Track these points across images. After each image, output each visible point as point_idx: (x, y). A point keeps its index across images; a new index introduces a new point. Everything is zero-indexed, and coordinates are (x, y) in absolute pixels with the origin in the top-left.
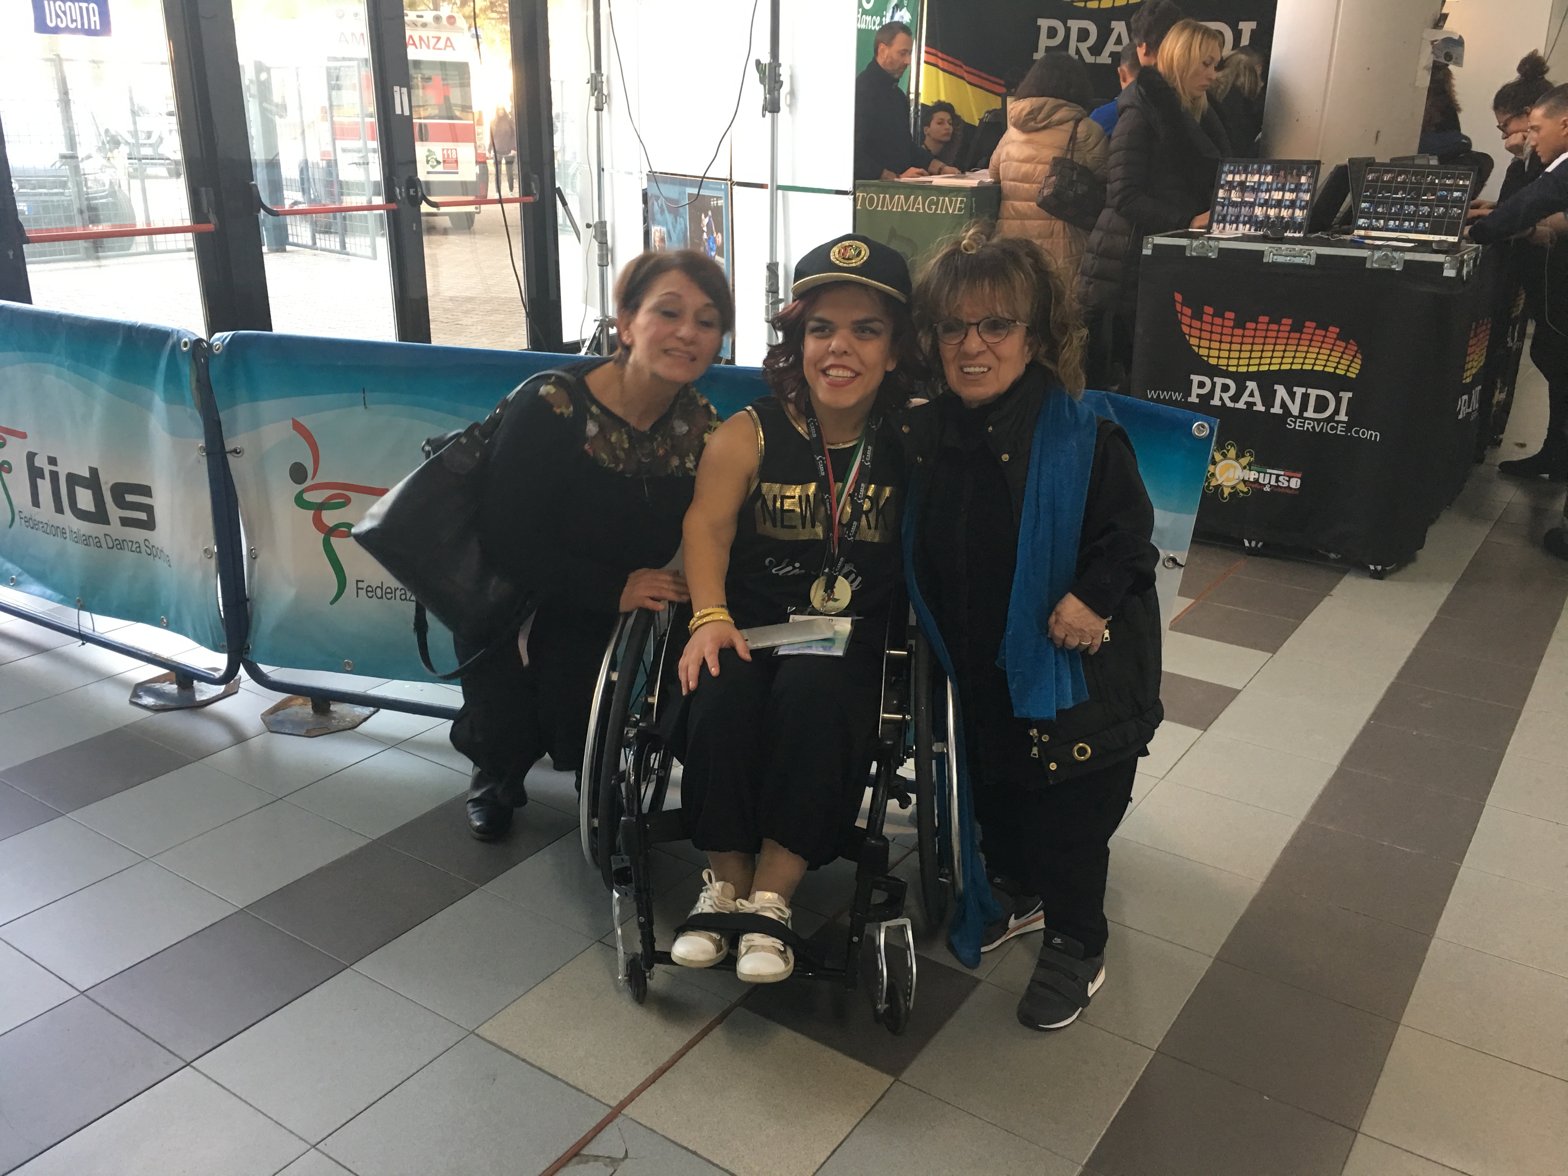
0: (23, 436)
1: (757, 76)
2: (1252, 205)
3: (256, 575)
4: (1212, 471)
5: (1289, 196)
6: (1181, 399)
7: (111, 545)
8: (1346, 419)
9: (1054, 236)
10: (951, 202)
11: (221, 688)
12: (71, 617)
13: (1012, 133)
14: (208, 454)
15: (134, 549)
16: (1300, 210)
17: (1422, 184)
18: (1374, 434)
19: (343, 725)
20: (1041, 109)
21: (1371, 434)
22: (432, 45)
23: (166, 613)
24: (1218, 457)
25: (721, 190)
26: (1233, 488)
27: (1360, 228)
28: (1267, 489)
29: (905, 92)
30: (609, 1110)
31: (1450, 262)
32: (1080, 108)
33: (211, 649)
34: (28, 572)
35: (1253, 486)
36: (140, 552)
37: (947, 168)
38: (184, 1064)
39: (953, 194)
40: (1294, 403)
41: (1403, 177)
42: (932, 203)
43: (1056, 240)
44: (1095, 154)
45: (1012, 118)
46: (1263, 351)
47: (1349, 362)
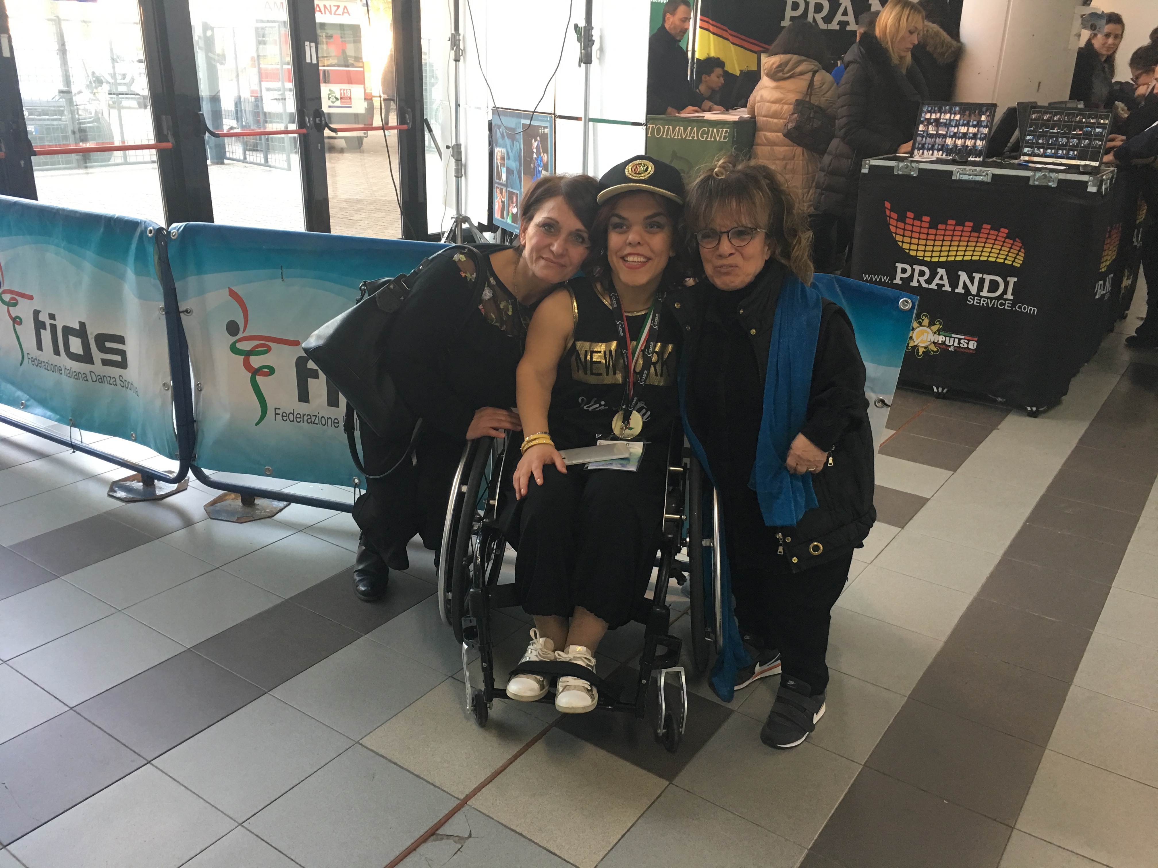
0: (31, 298)
1: (575, 36)
2: (944, 136)
3: (201, 404)
4: (911, 335)
5: (972, 130)
6: (888, 281)
7: (94, 379)
8: (1012, 297)
9: (795, 159)
10: (718, 132)
11: (174, 486)
12: (65, 432)
13: (765, 81)
14: (166, 313)
15: (111, 382)
16: (980, 141)
17: (1072, 122)
18: (1033, 309)
19: (263, 514)
20: (787, 63)
21: (1031, 309)
22: (333, 12)
23: (135, 430)
24: (916, 324)
25: (547, 121)
26: (926, 348)
27: (1025, 154)
28: (951, 349)
29: (685, 49)
30: (458, 802)
31: (1092, 181)
32: (817, 63)
33: (168, 457)
34: (33, 398)
35: (941, 346)
36: (116, 385)
37: (716, 107)
38: (146, 762)
39: (720, 126)
40: (973, 285)
41: (1058, 117)
42: (704, 132)
43: (796, 162)
44: (827, 97)
45: (765, 70)
46: (950, 246)
47: (1015, 255)
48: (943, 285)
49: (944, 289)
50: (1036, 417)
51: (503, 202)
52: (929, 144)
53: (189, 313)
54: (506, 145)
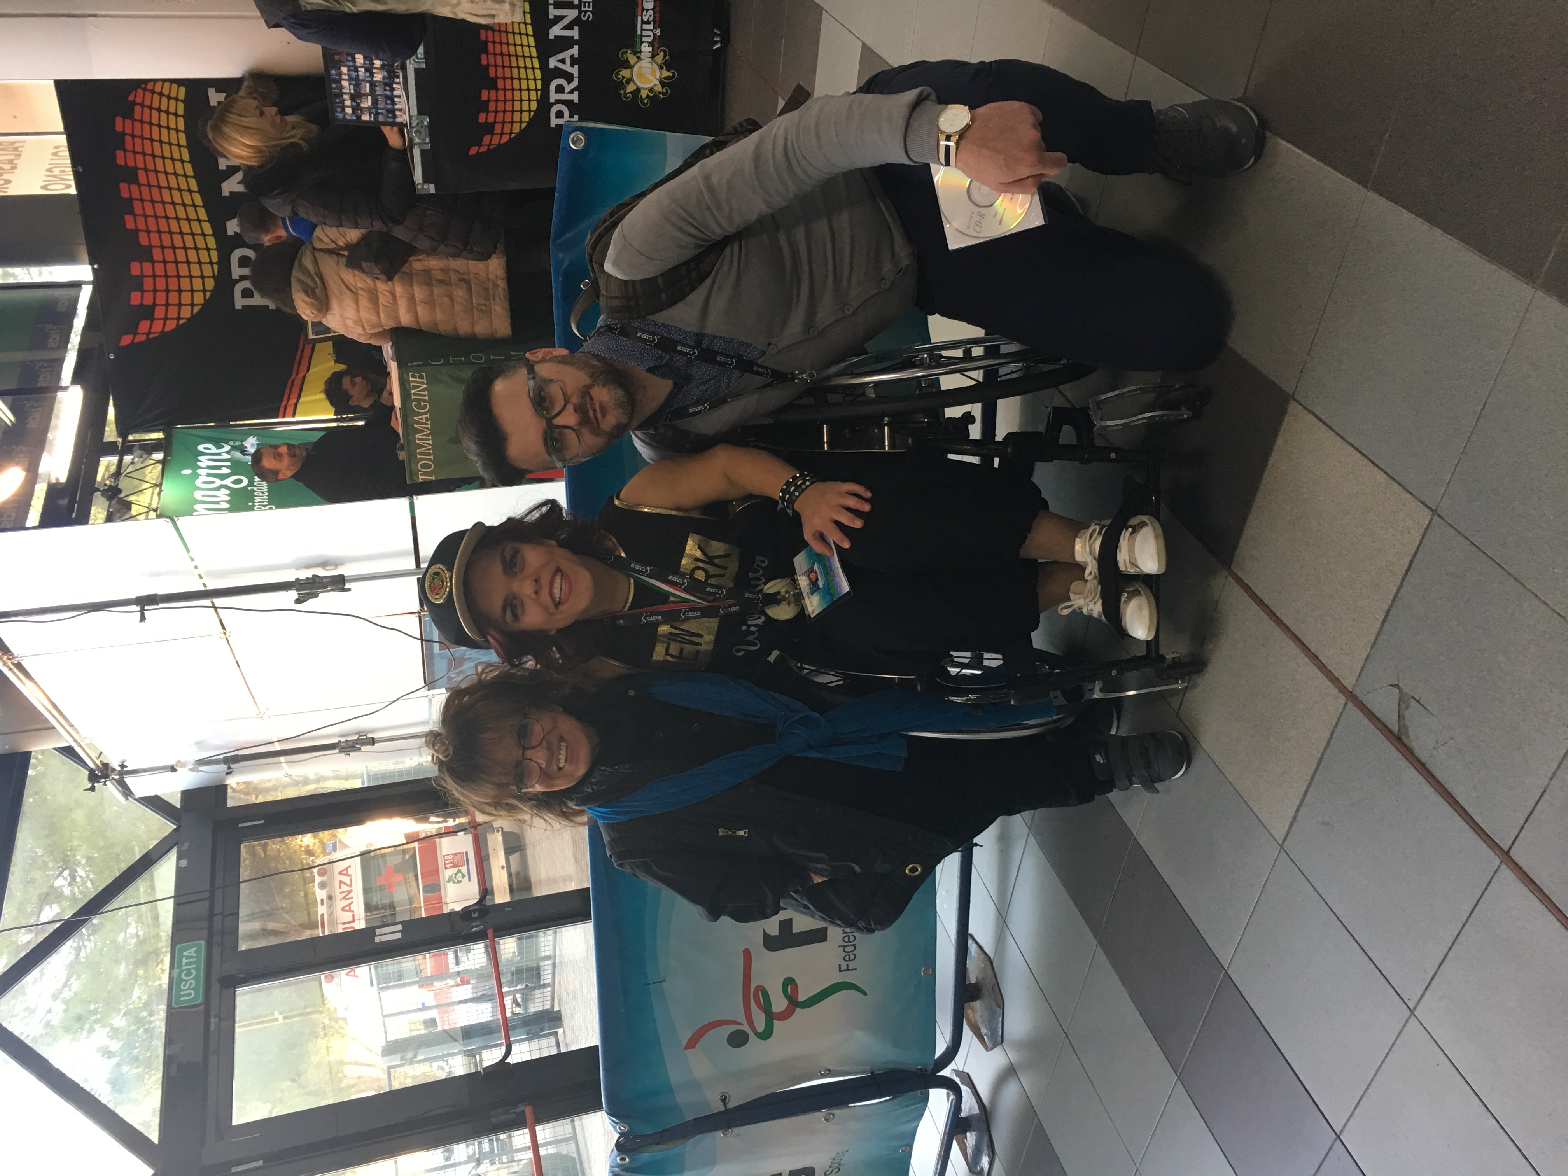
1: (311, 602)
2: (373, 84)
3: (850, 1067)
4: (647, 92)
10: (415, 387)
11: (965, 1090)
14: (730, 1127)
19: (988, 971)
20: (303, 284)
22: (348, 889)
23: (897, 1148)
24: (631, 87)
26: (661, 68)
28: (658, 32)
30: (1350, 704)
32: (303, 248)
33: (926, 1105)
35: (656, 47)
38: (1338, 1140)
39: (407, 387)
40: (565, 16)
42: (418, 406)
46: (517, 56)
48: (572, 57)
49: (576, 56)
52: (386, 104)
53: (725, 1097)
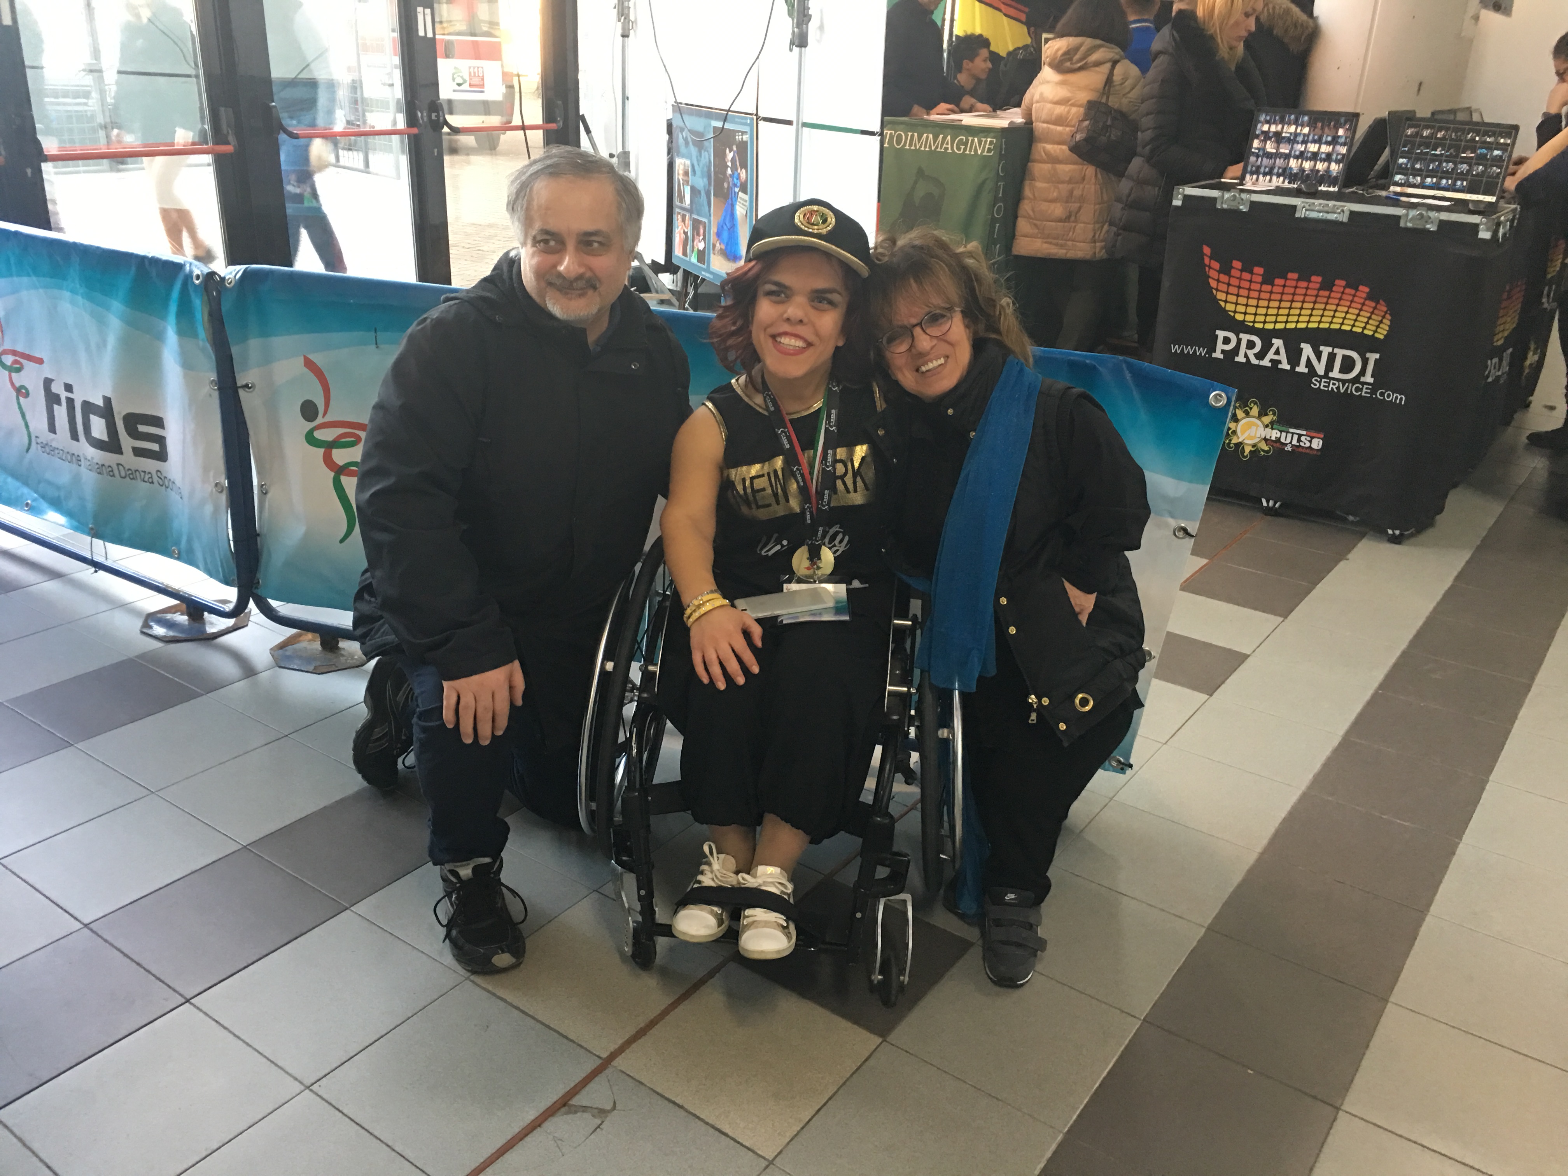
0: (40, 361)
1: (785, 8)
2: (1287, 157)
3: (266, 513)
5: (1325, 149)
6: (1205, 355)
7: (123, 474)
8: (1371, 380)
9: (1085, 182)
10: (980, 142)
11: (230, 622)
12: (82, 543)
13: (1047, 73)
14: (219, 389)
15: (146, 479)
16: (1336, 163)
17: (1461, 141)
18: (1399, 397)
20: (1076, 49)
21: (1397, 397)
23: (177, 543)
24: (1240, 414)
25: (745, 124)
26: (1254, 446)
27: (1397, 184)
28: (1289, 448)
29: (939, 24)
31: (1485, 224)
32: (1118, 50)
33: (221, 581)
34: (43, 497)
35: (1275, 445)
36: (152, 483)
37: (979, 105)
38: (184, 1000)
39: (982, 134)
40: (1319, 362)
41: (1443, 133)
42: (960, 143)
43: (1086, 186)
44: (1131, 98)
45: (1047, 57)
46: (1290, 308)
47: (1378, 323)
48: (1280, 362)
49: (1280, 366)
50: (1399, 543)
51: (686, 233)
52: (1266, 167)
53: (250, 388)
54: (691, 156)
